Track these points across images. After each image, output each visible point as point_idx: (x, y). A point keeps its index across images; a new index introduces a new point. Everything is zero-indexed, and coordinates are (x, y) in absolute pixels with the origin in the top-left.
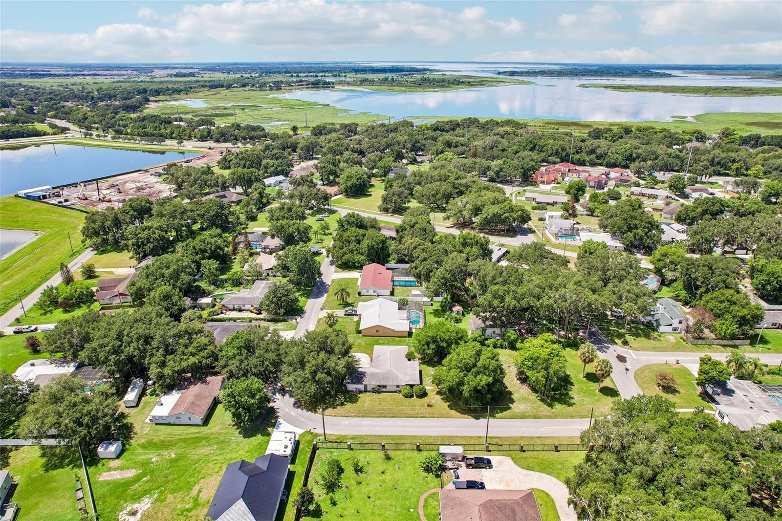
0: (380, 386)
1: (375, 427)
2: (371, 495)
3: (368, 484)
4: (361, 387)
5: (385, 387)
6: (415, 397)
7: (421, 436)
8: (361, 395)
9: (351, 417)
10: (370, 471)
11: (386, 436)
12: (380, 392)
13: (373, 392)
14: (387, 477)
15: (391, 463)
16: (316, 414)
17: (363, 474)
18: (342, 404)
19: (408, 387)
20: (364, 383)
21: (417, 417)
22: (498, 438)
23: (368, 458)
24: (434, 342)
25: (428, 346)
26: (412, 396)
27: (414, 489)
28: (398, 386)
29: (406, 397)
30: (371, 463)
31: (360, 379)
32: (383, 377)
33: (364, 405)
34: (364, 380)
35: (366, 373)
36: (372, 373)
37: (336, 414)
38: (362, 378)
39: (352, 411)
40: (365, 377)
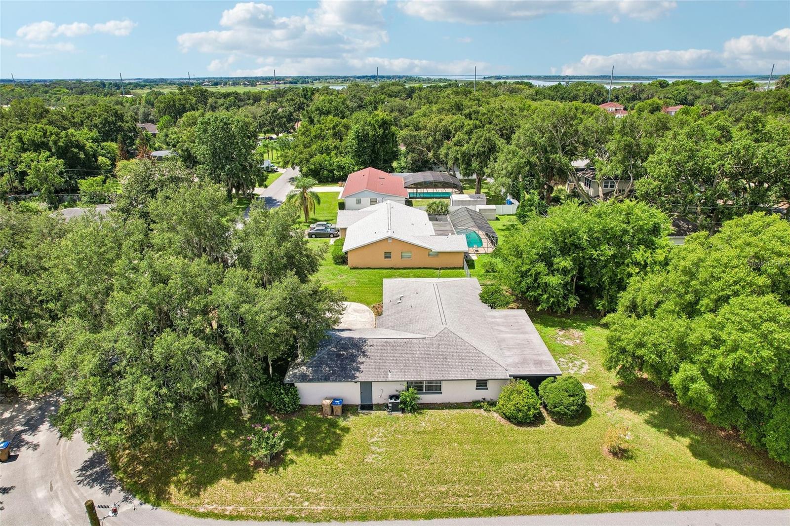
0: (418, 386)
4: (350, 392)
5: (434, 387)
6: (549, 421)
8: (351, 421)
9: (309, 517)
12: (418, 408)
13: (395, 408)
16: (163, 512)
18: (277, 460)
19: (524, 385)
20: (361, 377)
24: (565, 250)
25: (550, 264)
26: (538, 420)
28: (482, 384)
29: (520, 423)
31: (346, 364)
32: (427, 354)
33: (362, 462)
34: (362, 367)
35: (365, 342)
36: (387, 342)
37: (242, 509)
38: (354, 361)
39: (315, 491)
40: (365, 355)
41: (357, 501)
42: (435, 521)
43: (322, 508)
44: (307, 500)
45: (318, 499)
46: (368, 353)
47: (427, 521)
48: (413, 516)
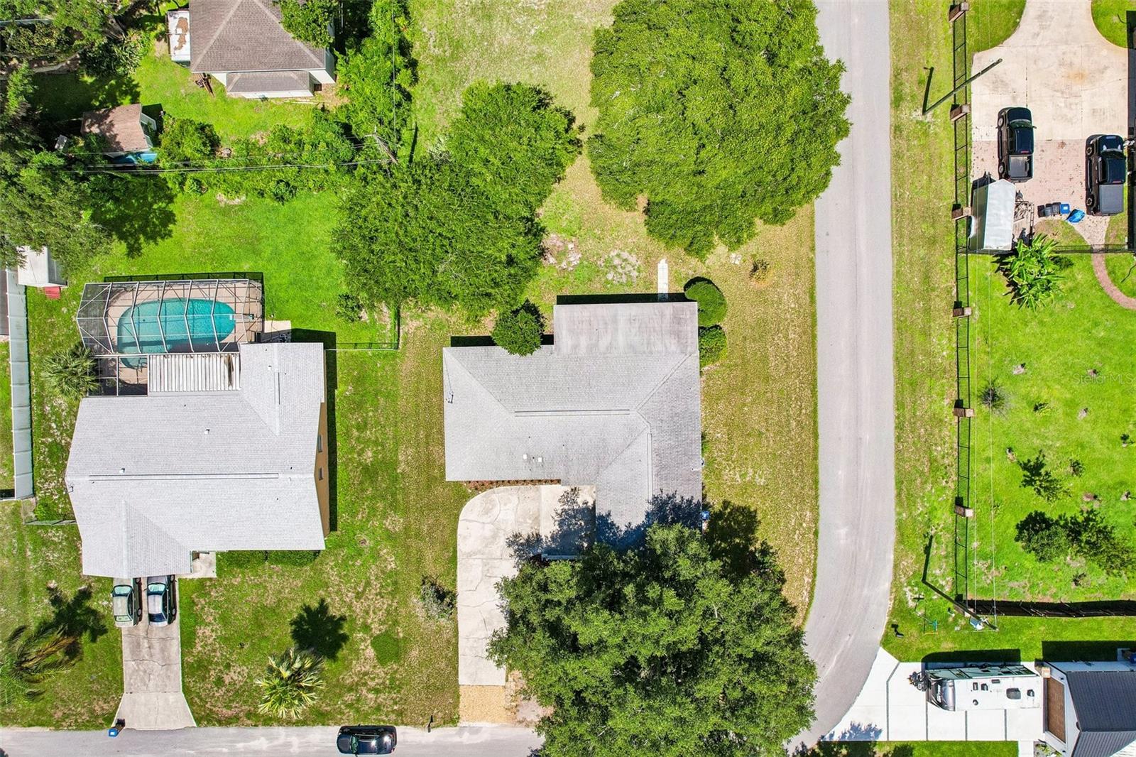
1: (859, 441)
2: (1117, 433)
3: (1082, 446)
7: (898, 302)
9: (815, 520)
10: (1037, 442)
11: (900, 405)
14: (1054, 395)
15: (1004, 388)
17: (1047, 460)
21: (813, 315)
22: (897, 75)
23: (990, 453)
27: (1096, 324)
30: (1007, 441)
31: (684, 513)
32: (672, 432)
33: (766, 487)
34: (686, 497)
35: (657, 498)
36: (657, 475)
37: (808, 571)
38: (680, 506)
39: (793, 521)
40: (674, 496)
41: (803, 488)
42: (820, 431)
43: (808, 513)
44: (801, 524)
45: (801, 518)
46: (670, 494)
47: (820, 437)
48: (816, 449)
